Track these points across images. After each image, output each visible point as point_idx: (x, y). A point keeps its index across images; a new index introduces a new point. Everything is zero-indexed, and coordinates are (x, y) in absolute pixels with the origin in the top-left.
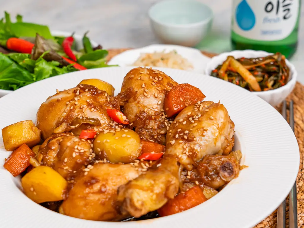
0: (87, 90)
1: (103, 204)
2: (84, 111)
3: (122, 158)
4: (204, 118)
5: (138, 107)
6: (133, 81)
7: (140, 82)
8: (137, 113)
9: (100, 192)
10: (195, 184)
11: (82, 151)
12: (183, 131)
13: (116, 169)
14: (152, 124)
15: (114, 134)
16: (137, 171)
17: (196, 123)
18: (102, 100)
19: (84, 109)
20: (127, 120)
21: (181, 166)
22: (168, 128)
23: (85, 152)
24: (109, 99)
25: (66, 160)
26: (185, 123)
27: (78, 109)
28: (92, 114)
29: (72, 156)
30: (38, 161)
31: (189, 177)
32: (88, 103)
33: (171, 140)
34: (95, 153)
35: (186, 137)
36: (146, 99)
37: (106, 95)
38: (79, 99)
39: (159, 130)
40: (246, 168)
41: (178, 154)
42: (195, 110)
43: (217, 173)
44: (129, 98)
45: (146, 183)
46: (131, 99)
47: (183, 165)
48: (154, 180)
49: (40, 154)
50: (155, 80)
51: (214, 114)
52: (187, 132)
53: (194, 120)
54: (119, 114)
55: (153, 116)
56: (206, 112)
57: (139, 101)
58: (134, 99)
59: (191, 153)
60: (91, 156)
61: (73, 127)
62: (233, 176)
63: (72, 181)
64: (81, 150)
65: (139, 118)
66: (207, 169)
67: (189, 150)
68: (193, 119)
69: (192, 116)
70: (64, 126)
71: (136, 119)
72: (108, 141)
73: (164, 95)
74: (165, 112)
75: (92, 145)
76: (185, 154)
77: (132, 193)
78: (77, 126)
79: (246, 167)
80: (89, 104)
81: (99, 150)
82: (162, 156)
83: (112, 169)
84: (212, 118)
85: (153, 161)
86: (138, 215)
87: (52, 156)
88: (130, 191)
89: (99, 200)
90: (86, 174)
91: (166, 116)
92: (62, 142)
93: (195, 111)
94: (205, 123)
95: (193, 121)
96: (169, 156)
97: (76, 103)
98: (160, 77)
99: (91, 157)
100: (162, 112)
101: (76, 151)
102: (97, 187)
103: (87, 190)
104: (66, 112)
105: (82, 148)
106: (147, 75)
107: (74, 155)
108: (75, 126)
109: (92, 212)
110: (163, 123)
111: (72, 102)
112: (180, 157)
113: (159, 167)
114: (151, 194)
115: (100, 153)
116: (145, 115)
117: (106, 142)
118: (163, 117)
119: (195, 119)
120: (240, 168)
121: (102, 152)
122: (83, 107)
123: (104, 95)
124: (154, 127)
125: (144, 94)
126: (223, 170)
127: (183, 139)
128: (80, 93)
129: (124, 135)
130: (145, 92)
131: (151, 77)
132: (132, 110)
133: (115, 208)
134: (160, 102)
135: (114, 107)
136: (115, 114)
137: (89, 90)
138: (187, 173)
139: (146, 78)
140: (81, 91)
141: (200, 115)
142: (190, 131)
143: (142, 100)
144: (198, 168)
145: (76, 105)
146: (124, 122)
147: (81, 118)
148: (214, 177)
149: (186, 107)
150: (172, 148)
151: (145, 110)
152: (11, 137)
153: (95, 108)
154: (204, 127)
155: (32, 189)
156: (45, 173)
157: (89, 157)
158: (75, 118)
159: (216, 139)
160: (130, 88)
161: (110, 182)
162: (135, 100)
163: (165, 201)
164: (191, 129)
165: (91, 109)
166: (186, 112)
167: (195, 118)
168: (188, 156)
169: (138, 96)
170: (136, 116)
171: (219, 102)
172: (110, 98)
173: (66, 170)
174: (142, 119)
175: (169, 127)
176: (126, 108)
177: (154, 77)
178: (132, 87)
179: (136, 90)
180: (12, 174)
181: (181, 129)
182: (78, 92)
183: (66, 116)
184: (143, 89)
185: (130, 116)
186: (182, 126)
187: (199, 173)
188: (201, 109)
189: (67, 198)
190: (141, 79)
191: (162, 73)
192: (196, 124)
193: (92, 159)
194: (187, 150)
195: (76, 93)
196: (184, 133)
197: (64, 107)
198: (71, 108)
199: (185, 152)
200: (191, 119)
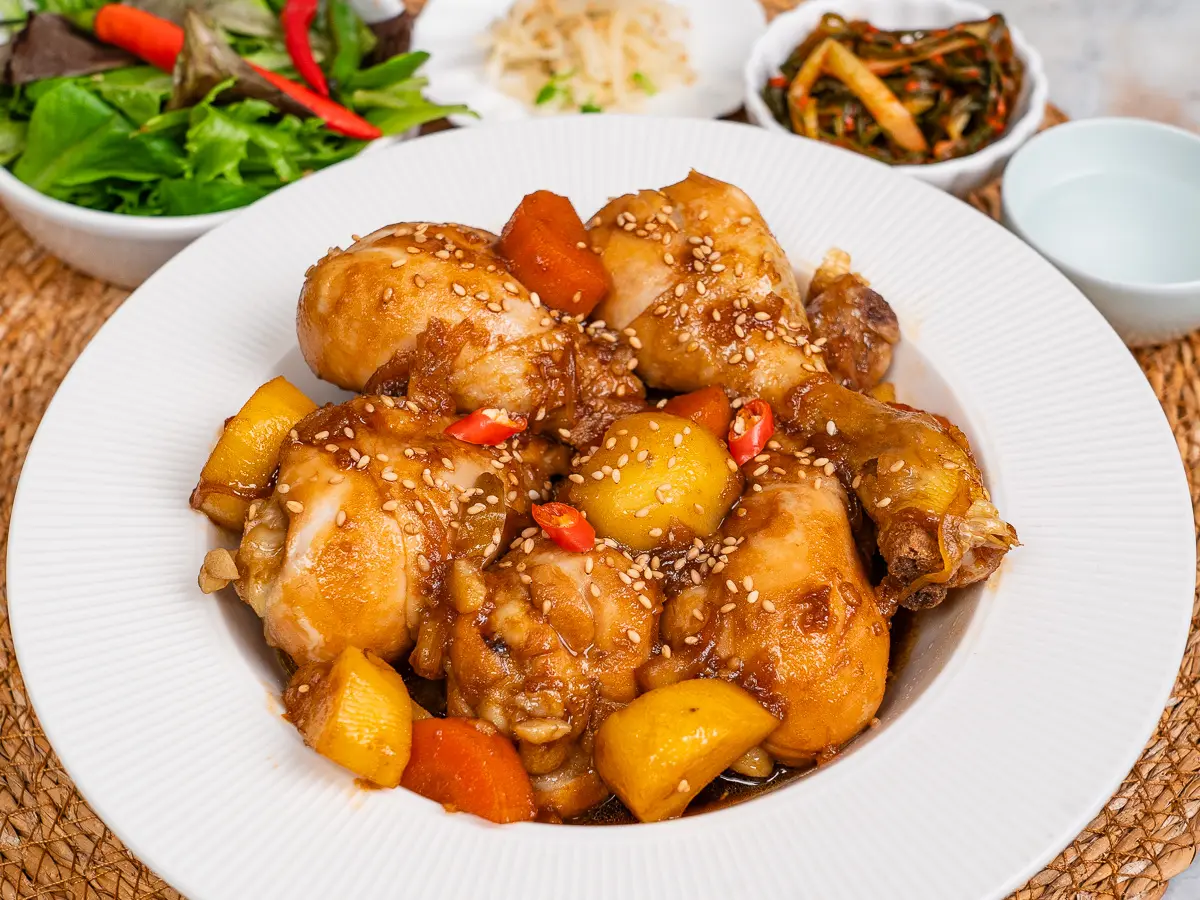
0: (349, 433)
2: (446, 487)
3: (722, 497)
4: (726, 238)
7: (436, 291)
9: (854, 608)
15: (648, 459)
19: (438, 481)
20: (514, 415)
25: (634, 636)
27: (430, 496)
29: (641, 609)
36: (509, 317)
38: (391, 469)
44: (453, 355)
46: (467, 354)
53: (716, 262)
57: (501, 339)
58: (474, 345)
61: (490, 550)
68: (707, 262)
69: (691, 257)
78: (497, 538)
80: (424, 460)
81: (657, 532)
83: (796, 537)
93: (667, 241)
95: (717, 267)
97: (406, 483)
100: (559, 317)
104: (416, 530)
106: (418, 257)
108: (492, 542)
110: (595, 343)
111: (395, 491)
119: (712, 258)
121: (671, 529)
125: (489, 310)
128: (360, 452)
130: (486, 301)
131: (441, 254)
132: (502, 378)
139: (434, 266)
140: (352, 445)
143: (504, 328)
146: (514, 425)
162: (485, 343)
165: (444, 467)
167: (706, 255)
168: (822, 354)
169: (482, 329)
177: (440, 248)
183: (426, 545)
186: (708, 302)
188: (673, 225)
194: (802, 340)
195: (354, 461)
196: (742, 310)
197: (390, 524)
198: (414, 509)
199: (808, 352)
200: (699, 266)
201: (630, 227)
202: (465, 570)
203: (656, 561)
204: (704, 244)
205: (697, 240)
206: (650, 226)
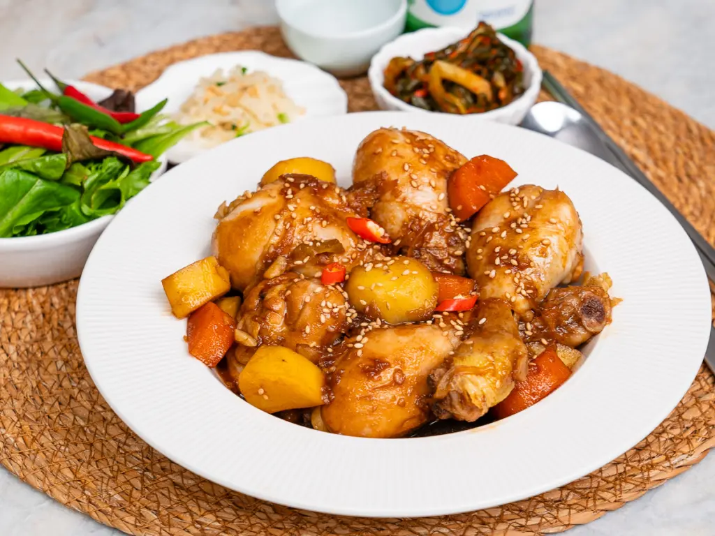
0: (302, 186)
1: (402, 405)
2: (310, 229)
3: (408, 313)
4: (537, 222)
5: (405, 209)
6: (384, 159)
7: (397, 161)
8: (404, 222)
9: (394, 383)
10: (541, 343)
11: (336, 310)
12: (505, 251)
13: (411, 337)
14: (436, 239)
15: (387, 271)
16: (447, 336)
17: (526, 233)
18: (332, 201)
19: (309, 225)
20: (387, 235)
21: (515, 315)
22: (468, 244)
23: (340, 309)
24: (344, 199)
25: (308, 330)
26: (504, 234)
27: (299, 227)
28: (325, 233)
29: (319, 321)
30: (251, 335)
31: (529, 333)
32: (314, 211)
33: (486, 270)
34: (355, 309)
35: (514, 262)
36: (417, 193)
37: (337, 191)
38: (296, 206)
39: (451, 250)
40: (621, 303)
41: (508, 296)
42: (514, 207)
43: (579, 321)
44: (383, 193)
45: (477, 359)
46: (388, 195)
47: (518, 314)
48: (492, 354)
49: (253, 322)
50: (424, 153)
51: (554, 214)
52: (513, 252)
53: (522, 228)
54: (371, 225)
55: (436, 225)
56: (539, 209)
57: (404, 199)
58: (392, 194)
59: (530, 291)
60: (349, 315)
61: (299, 262)
62: (604, 323)
63: (333, 369)
64: (333, 308)
65: (412, 230)
66: (559, 315)
67: (525, 284)
68: (518, 226)
69: (515, 220)
70: (281, 262)
71: (406, 232)
72: (380, 284)
73: (445, 181)
74: (455, 213)
75: (345, 294)
76: (520, 293)
77: (462, 384)
78: (306, 260)
79: (620, 300)
80: (315, 214)
81: (364, 303)
82: (478, 302)
83: (404, 339)
84: (553, 220)
85: (463, 312)
86: (473, 417)
87: (276, 324)
88: (458, 380)
89: (394, 398)
90: (359, 353)
91: (458, 220)
92: (289, 295)
93: (516, 209)
94: (544, 233)
95: (519, 231)
96: (493, 300)
97: (294, 215)
98: (430, 146)
99: (350, 317)
100: (449, 213)
101: (326, 310)
102: (387, 376)
103: (370, 384)
104: (279, 234)
105: (335, 305)
106: (407, 145)
107: (323, 319)
108: (303, 261)
109: (385, 421)
110: (454, 234)
111: (286, 214)
112: (513, 300)
113: (483, 325)
114: (492, 379)
115: (367, 309)
116: (423, 223)
117: (377, 286)
118: (453, 223)
119: (522, 226)
120: (612, 303)
121: (371, 306)
122: (307, 223)
123: (335, 192)
124: (440, 243)
125: (411, 184)
126: (587, 314)
127: (509, 265)
128: (293, 193)
129: (407, 272)
130: (413, 179)
131: (417, 150)
132: (394, 217)
133: (422, 409)
134: (442, 196)
135: (357, 212)
136: (366, 228)
137: (306, 185)
138: (526, 327)
139: (408, 152)
140: (295, 189)
141: (529, 218)
142: (518, 249)
143: (410, 195)
144: (543, 315)
145: (294, 219)
146: (382, 239)
147: (311, 244)
148: (573, 327)
149: (491, 199)
150: (494, 285)
151: (420, 215)
152: (184, 294)
153: (326, 218)
154: (543, 240)
155: (261, 391)
156: (283, 361)
157: (346, 317)
158: (298, 244)
159: (565, 259)
160: (381, 174)
161: (408, 363)
162: (397, 196)
163: (513, 385)
164: (521, 247)
165: (321, 223)
166: (497, 211)
167: (521, 223)
168: (526, 297)
169: (400, 189)
170: (404, 226)
171: (557, 188)
172: (346, 196)
173: (314, 347)
174: (417, 233)
175: (470, 242)
176: (379, 212)
177: (420, 148)
178: (385, 172)
179: (393, 178)
180: (207, 365)
181: (500, 247)
182: (290, 192)
183: (278, 243)
184: (407, 174)
185: (390, 226)
186: (501, 242)
187: (545, 324)
188: (525, 204)
189: (331, 401)
190: (397, 155)
191: (430, 139)
192: (526, 236)
193: (353, 321)
194: (522, 285)
195: (286, 194)
196: (509, 255)
197: (272, 225)
198: (286, 225)
199: (519, 290)
200: (513, 225)
201: (512, 195)
203: (356, 315)
204: (526, 218)
205: (526, 215)
206: (518, 199)
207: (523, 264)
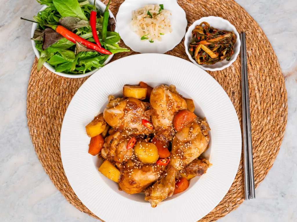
0: (131, 108)
4: (192, 147)
6: (157, 106)
19: (129, 124)
20: (152, 126)
24: (143, 113)
25: (120, 160)
26: (182, 146)
27: (126, 125)
32: (131, 119)
33: (174, 154)
38: (126, 117)
41: (176, 167)
44: (155, 115)
53: (187, 147)
54: (148, 124)
56: (194, 143)
60: (133, 156)
64: (127, 158)
69: (187, 143)
71: (157, 129)
75: (133, 150)
76: (180, 167)
83: (142, 176)
87: (112, 153)
89: (136, 190)
90: (130, 177)
92: (117, 148)
93: (189, 138)
94: (193, 151)
100: (172, 126)
102: (135, 186)
103: (131, 186)
104: (120, 125)
107: (124, 160)
110: (171, 132)
111: (123, 120)
112: (177, 169)
115: (137, 159)
118: (172, 129)
126: (199, 172)
130: (163, 116)
134: (171, 122)
139: (165, 106)
143: (161, 120)
151: (162, 127)
162: (158, 119)
165: (133, 123)
167: (188, 145)
169: (159, 117)
170: (157, 127)
176: (153, 118)
178: (156, 110)
179: (158, 113)
181: (180, 150)
182: (126, 111)
184: (162, 114)
188: (192, 137)
190: (161, 106)
192: (188, 151)
194: (182, 164)
196: (181, 154)
198: (122, 123)
200: (186, 145)
201: (190, 130)
202: (118, 134)
203: (134, 158)
204: (190, 144)
206: (191, 134)
207: (184, 158)
